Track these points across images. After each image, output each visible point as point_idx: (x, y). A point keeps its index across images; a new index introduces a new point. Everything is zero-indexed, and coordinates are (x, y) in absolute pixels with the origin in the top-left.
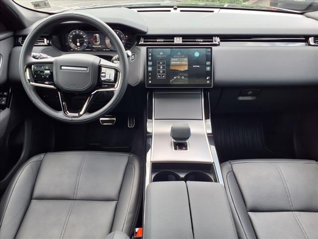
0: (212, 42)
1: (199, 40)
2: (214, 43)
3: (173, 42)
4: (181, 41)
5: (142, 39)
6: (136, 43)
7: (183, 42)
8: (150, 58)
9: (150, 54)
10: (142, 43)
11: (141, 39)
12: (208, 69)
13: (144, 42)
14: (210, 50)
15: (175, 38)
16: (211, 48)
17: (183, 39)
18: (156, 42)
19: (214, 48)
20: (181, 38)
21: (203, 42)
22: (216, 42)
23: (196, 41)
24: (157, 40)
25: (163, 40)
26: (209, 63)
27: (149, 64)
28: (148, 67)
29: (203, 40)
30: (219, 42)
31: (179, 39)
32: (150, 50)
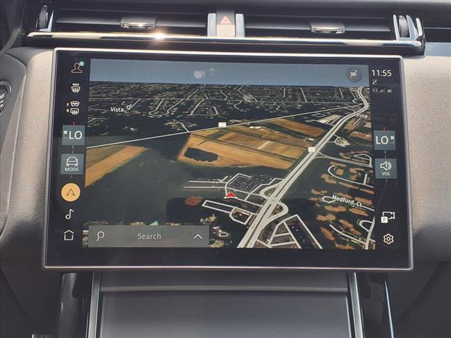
0: (391, 36)
1: (327, 28)
2: (399, 41)
3: (204, 31)
6: (16, 33)
7: (248, 32)
8: (74, 109)
9: (76, 89)
10: (47, 32)
11: (44, 15)
12: (386, 167)
13: (56, 28)
14: (387, 73)
15: (212, 17)
17: (246, 21)
18: (118, 29)
19: (408, 65)
20: (240, 17)
22: (408, 36)
23: (313, 31)
24: (122, 22)
25: (154, 23)
26: (389, 139)
27: (64, 138)
28: (62, 155)
29: (344, 28)
30: (420, 39)
31: (228, 22)
32: (77, 66)
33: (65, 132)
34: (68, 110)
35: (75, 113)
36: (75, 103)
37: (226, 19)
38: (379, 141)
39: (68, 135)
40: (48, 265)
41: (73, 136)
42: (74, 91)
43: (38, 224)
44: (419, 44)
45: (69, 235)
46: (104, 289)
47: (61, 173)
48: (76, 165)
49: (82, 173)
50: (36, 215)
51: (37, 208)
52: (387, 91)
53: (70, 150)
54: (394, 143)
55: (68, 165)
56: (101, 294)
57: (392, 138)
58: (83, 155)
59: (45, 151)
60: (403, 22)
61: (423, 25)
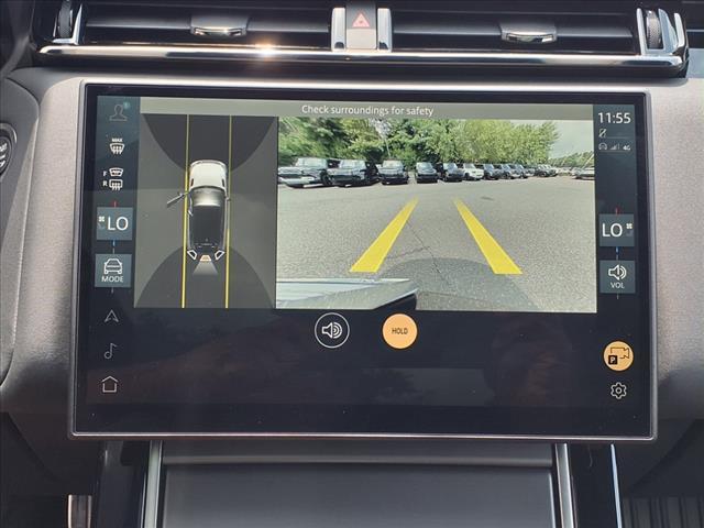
0: (631, 46)
1: (526, 33)
2: (645, 56)
3: (325, 41)
4: (387, 39)
5: (71, 19)
6: (23, 43)
7: (399, 42)
8: (115, 180)
9: (117, 147)
10: (71, 46)
11: (65, 14)
13: (86, 38)
14: (625, 117)
15: (338, 13)
16: (639, 101)
17: (396, 20)
20: (383, 12)
21: (561, 46)
22: (660, 46)
23: (504, 38)
24: (193, 25)
25: (244, 26)
26: (624, 227)
27: (99, 227)
28: (97, 255)
29: (554, 32)
30: (680, 52)
31: (366, 24)
32: (119, 109)
33: (101, 219)
34: (105, 183)
35: (116, 186)
36: (117, 171)
37: (361, 19)
38: (608, 232)
39: (105, 223)
40: (78, 431)
41: (113, 225)
42: (114, 151)
43: (61, 364)
44: (678, 60)
45: (110, 385)
46: (170, 460)
47: (96, 285)
48: (120, 272)
49: (129, 286)
50: (57, 350)
51: (59, 339)
52: (622, 148)
53: (108, 247)
54: (631, 234)
55: (106, 272)
56: (164, 468)
57: (629, 226)
58: (130, 256)
59: (71, 248)
60: (652, 22)
61: (686, 26)
